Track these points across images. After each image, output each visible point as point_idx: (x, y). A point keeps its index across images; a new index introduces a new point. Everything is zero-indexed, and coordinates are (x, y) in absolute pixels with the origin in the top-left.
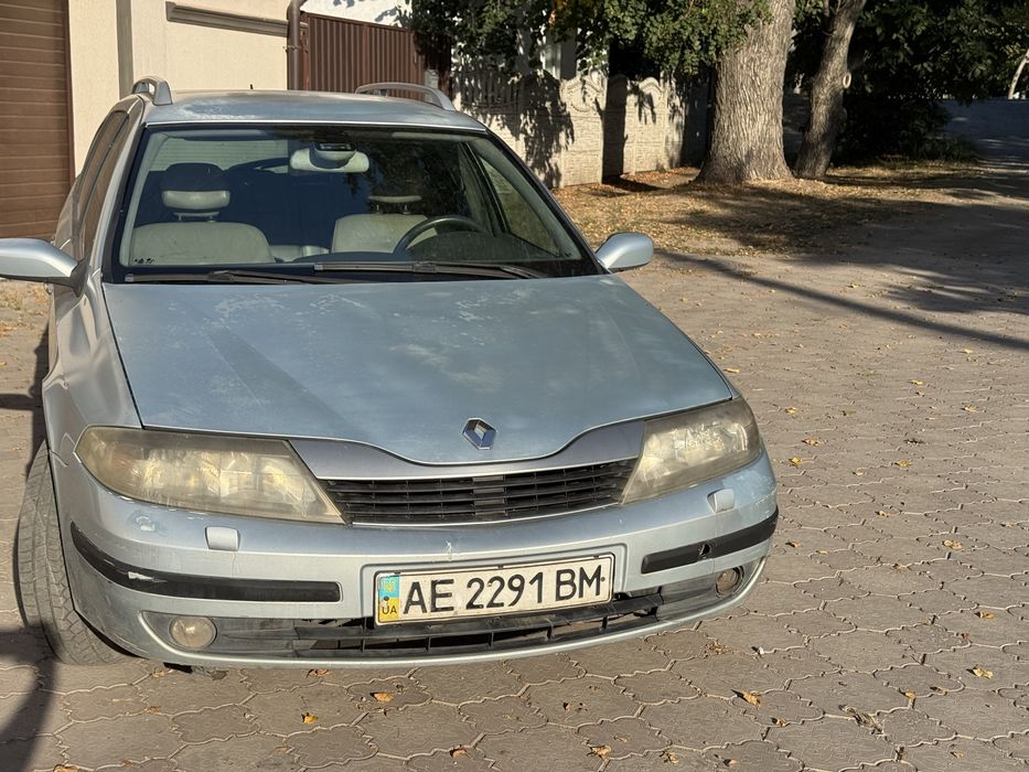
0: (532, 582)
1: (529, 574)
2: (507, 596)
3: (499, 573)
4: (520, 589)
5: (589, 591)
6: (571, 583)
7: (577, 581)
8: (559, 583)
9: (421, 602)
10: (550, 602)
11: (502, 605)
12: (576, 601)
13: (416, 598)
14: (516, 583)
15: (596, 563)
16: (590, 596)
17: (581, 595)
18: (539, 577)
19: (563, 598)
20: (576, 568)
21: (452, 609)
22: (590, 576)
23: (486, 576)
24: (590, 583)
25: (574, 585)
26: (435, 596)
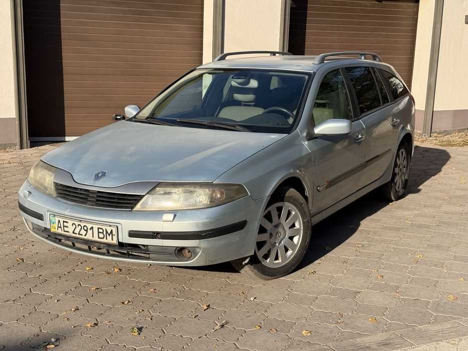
0: (90, 229)
1: (89, 226)
2: (83, 232)
3: (80, 223)
4: (87, 231)
5: (109, 238)
6: (103, 233)
7: (105, 233)
8: (99, 232)
9: (60, 227)
10: (96, 238)
11: (82, 235)
12: (104, 240)
13: (59, 226)
14: (85, 228)
15: (111, 228)
16: (109, 240)
17: (106, 239)
18: (92, 228)
19: (100, 238)
20: (104, 228)
21: (68, 232)
22: (109, 232)
23: (77, 223)
24: (109, 235)
25: (103, 234)
26: (64, 226)
